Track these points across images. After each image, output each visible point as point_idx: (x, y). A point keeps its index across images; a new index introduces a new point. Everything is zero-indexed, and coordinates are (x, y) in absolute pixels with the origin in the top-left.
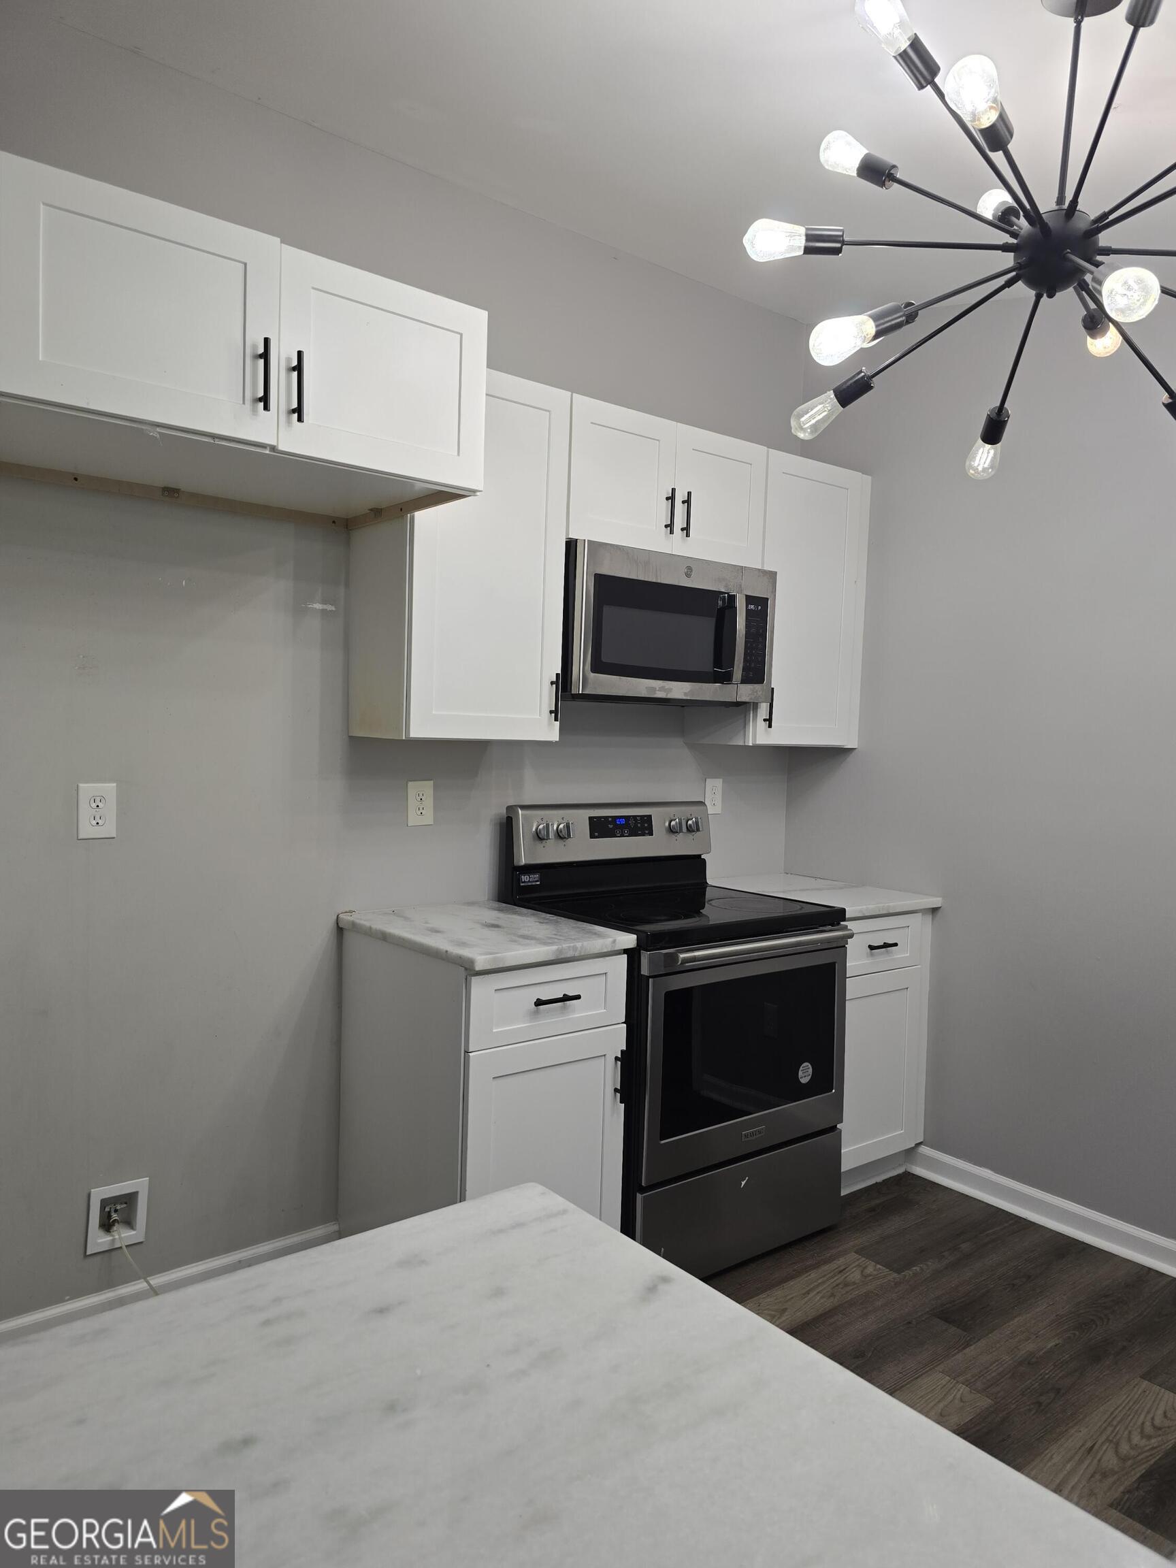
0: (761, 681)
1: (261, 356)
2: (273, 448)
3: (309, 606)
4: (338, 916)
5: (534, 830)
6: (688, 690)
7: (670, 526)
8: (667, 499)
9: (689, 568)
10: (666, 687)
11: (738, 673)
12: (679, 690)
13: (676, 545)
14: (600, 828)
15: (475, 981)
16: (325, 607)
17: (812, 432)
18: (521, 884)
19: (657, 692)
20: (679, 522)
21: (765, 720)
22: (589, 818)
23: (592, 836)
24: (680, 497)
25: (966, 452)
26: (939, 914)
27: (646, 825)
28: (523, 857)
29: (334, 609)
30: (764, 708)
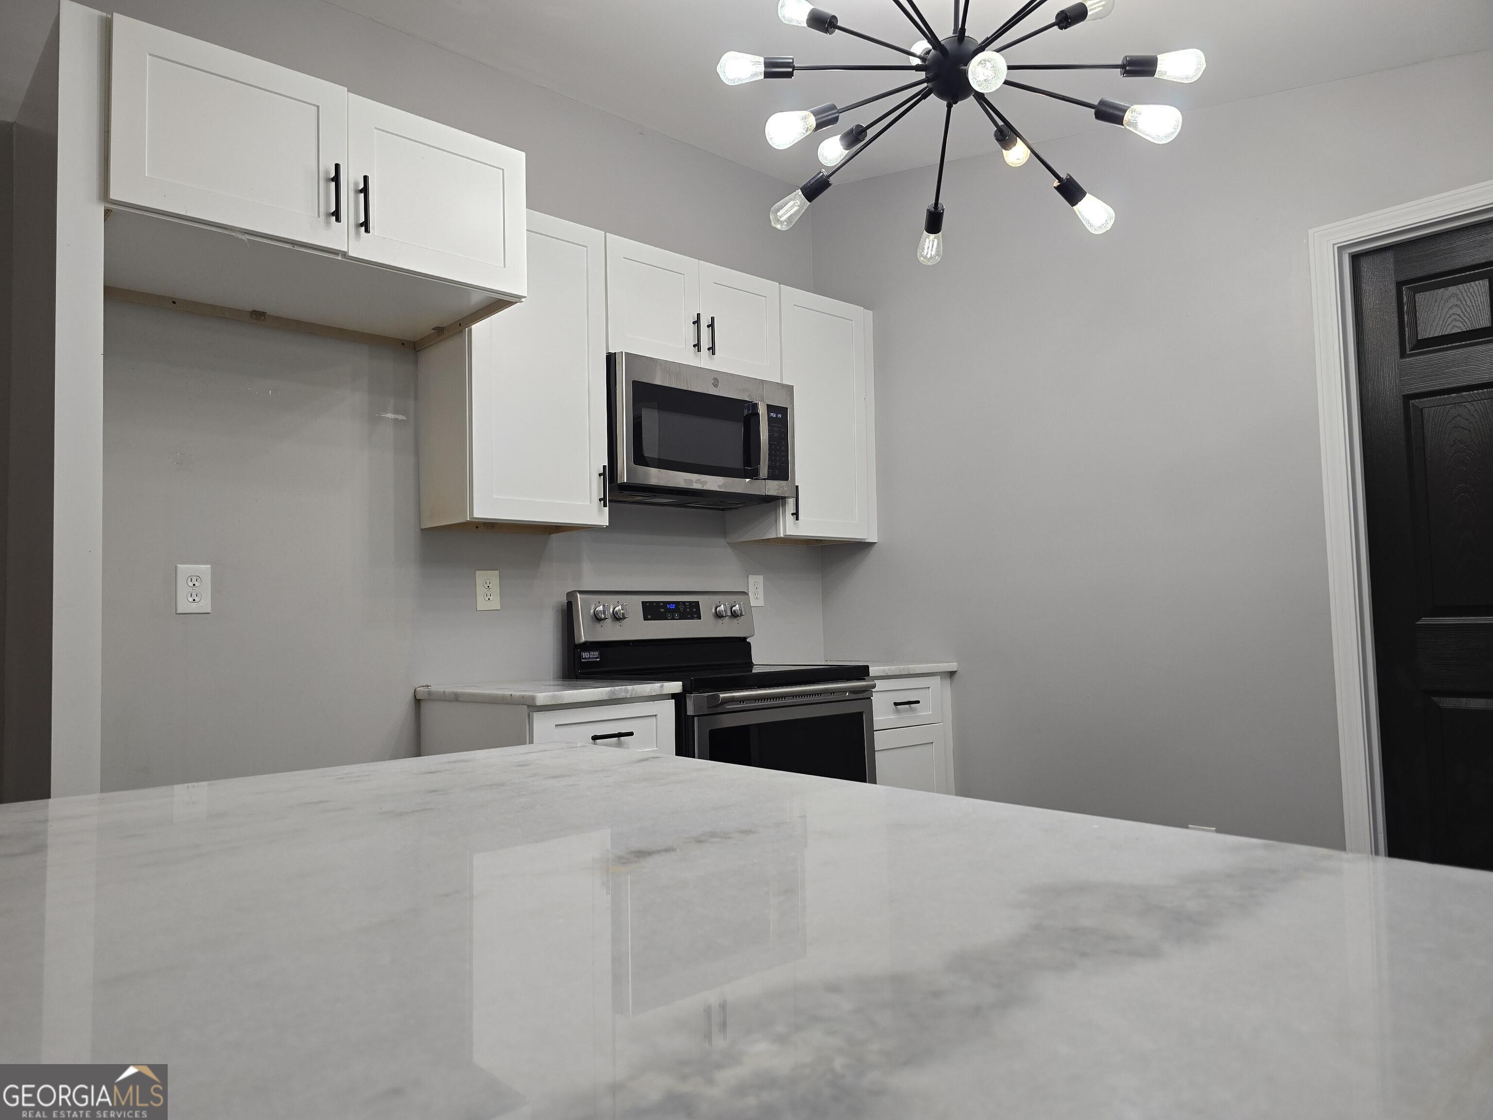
0: (787, 479)
1: (332, 180)
2: (344, 254)
3: (383, 416)
4: (415, 690)
5: (592, 611)
6: (722, 483)
7: (698, 346)
8: (694, 323)
9: (716, 379)
10: (702, 480)
11: (764, 470)
12: (713, 483)
13: (703, 361)
14: (652, 611)
15: (537, 717)
16: (397, 416)
17: (787, 225)
18: (583, 660)
19: (694, 484)
20: (705, 343)
21: (793, 514)
22: (642, 602)
23: (646, 619)
24: (704, 322)
25: (916, 244)
26: (957, 676)
27: (694, 610)
28: (583, 636)
29: (405, 418)
30: (791, 502)
